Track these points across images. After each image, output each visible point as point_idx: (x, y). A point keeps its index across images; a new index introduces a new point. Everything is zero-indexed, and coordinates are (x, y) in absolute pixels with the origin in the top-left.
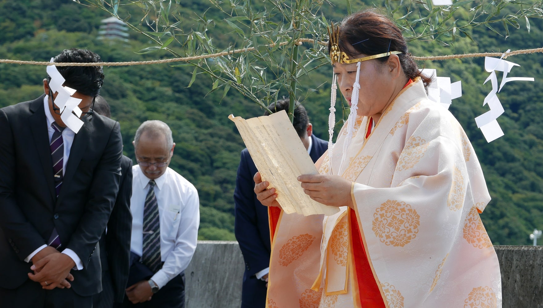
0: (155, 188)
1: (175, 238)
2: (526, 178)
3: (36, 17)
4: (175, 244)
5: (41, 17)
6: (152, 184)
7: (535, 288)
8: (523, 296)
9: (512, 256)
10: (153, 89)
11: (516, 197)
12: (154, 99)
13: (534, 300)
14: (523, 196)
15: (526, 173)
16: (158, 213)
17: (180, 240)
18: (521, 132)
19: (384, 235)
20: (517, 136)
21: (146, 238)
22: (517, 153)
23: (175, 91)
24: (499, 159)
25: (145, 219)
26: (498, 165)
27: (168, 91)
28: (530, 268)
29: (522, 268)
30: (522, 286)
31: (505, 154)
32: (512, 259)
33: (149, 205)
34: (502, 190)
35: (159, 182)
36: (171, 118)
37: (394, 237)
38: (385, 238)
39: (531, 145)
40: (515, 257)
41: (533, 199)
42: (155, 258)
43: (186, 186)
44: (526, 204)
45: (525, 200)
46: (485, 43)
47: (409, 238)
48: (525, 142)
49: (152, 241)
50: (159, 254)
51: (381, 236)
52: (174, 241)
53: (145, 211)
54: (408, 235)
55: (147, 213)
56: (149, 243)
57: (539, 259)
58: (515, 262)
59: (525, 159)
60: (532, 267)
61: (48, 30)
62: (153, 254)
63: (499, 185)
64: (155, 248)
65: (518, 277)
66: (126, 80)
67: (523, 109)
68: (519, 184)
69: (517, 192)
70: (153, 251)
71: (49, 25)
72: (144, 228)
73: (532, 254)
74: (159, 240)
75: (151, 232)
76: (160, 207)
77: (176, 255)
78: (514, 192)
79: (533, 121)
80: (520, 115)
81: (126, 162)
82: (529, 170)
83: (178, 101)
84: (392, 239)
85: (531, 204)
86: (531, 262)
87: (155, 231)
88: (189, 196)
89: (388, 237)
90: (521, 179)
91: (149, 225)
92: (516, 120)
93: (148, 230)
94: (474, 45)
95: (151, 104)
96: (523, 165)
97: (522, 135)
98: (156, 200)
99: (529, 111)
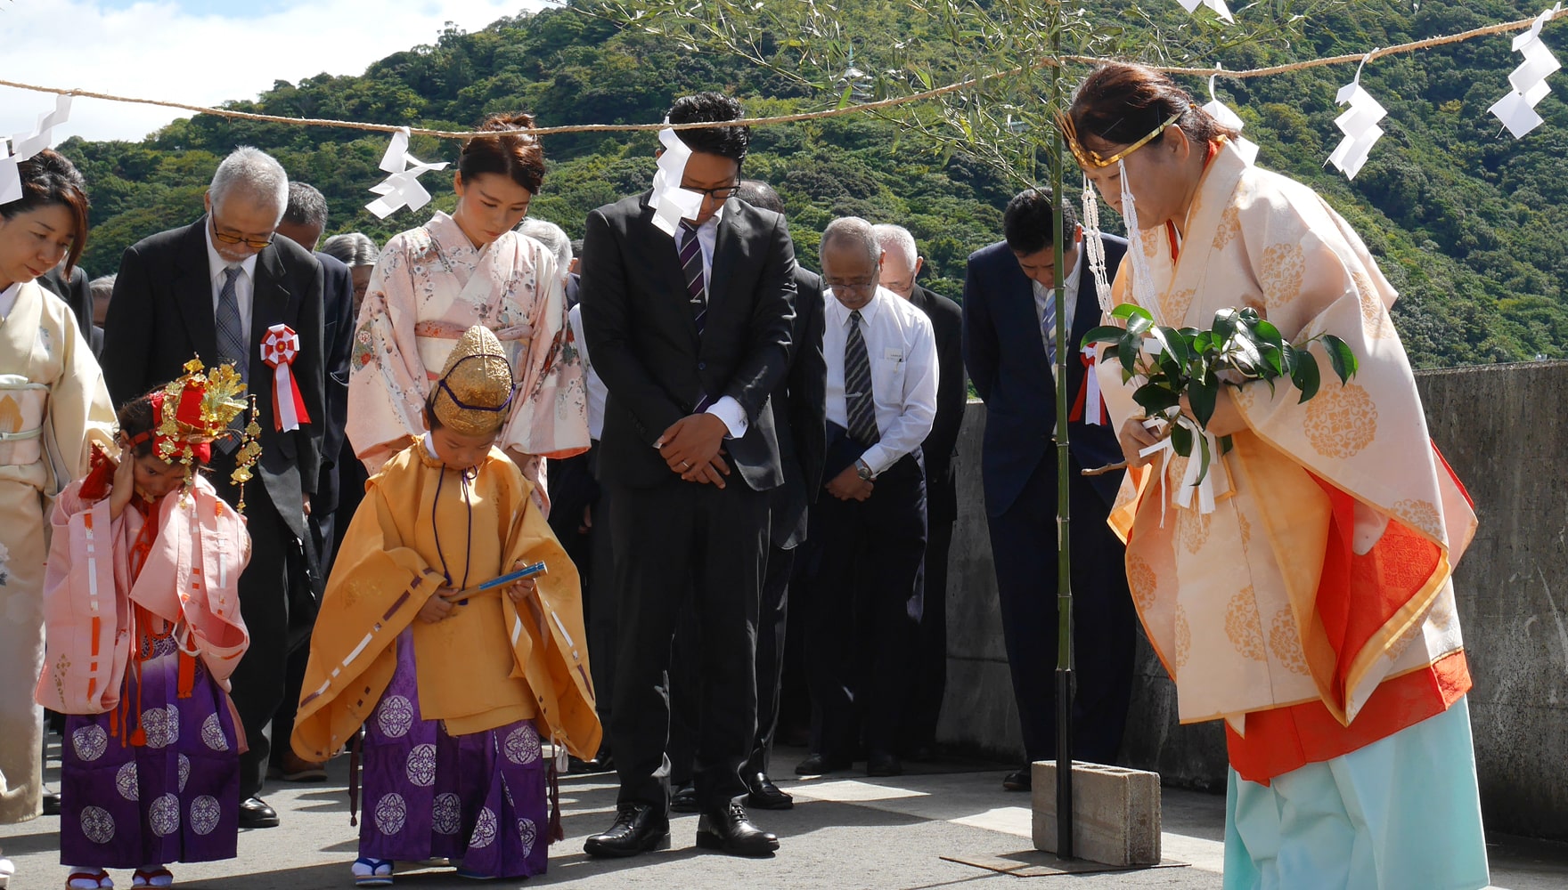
0: (860, 324)
1: (899, 401)
2: (1518, 274)
3: (728, 79)
4: (902, 409)
5: (735, 78)
6: (856, 318)
7: (1483, 433)
8: (1464, 448)
9: (1444, 385)
10: (919, 178)
11: (1503, 304)
12: (920, 192)
13: (1482, 453)
14: (1516, 301)
15: (1517, 265)
16: (868, 361)
17: (908, 402)
18: (1504, 200)
19: (1339, 448)
20: (1498, 208)
21: (851, 403)
22: (1498, 235)
23: (952, 178)
24: (1474, 247)
25: (847, 375)
26: (1472, 255)
27: (943, 179)
28: (1473, 401)
29: (1461, 402)
30: (1462, 431)
31: (1481, 236)
32: (1444, 390)
33: (853, 351)
34: (1481, 294)
35: (867, 313)
36: (950, 220)
37: (1354, 439)
38: (1343, 450)
39: (1522, 219)
40: (1448, 386)
41: (1530, 306)
42: (870, 435)
43: (911, 316)
44: (1520, 313)
45: (1517, 307)
46: (1436, 64)
47: (1371, 422)
48: (1511, 216)
49: (861, 407)
50: (876, 426)
51: (1337, 453)
52: (899, 406)
53: (847, 362)
54: (1367, 421)
55: (850, 365)
56: (856, 413)
57: (1485, 386)
58: (1448, 394)
59: (1514, 244)
60: (1476, 399)
61: (747, 97)
62: (865, 428)
63: (1476, 287)
64: (867, 418)
65: (1454, 418)
66: (875, 167)
67: (1505, 163)
68: (1507, 283)
69: (1506, 296)
70: (864, 423)
71: (749, 89)
72: (847, 389)
73: (1474, 379)
74: (872, 405)
75: (858, 394)
76: (870, 354)
77: (904, 423)
78: (1501, 296)
79: (1521, 181)
80: (1501, 174)
81: (813, 281)
82: (1522, 259)
83: (959, 193)
84: (1353, 444)
85: (1530, 312)
86: (1473, 392)
87: (863, 392)
88: (916, 332)
89: (1346, 445)
90: (1509, 276)
91: (854, 384)
92: (1495, 181)
93: (853, 392)
94: (1419, 70)
95: (917, 202)
96: (1511, 252)
97: (1505, 206)
98: (863, 341)
99: (1514, 166)
